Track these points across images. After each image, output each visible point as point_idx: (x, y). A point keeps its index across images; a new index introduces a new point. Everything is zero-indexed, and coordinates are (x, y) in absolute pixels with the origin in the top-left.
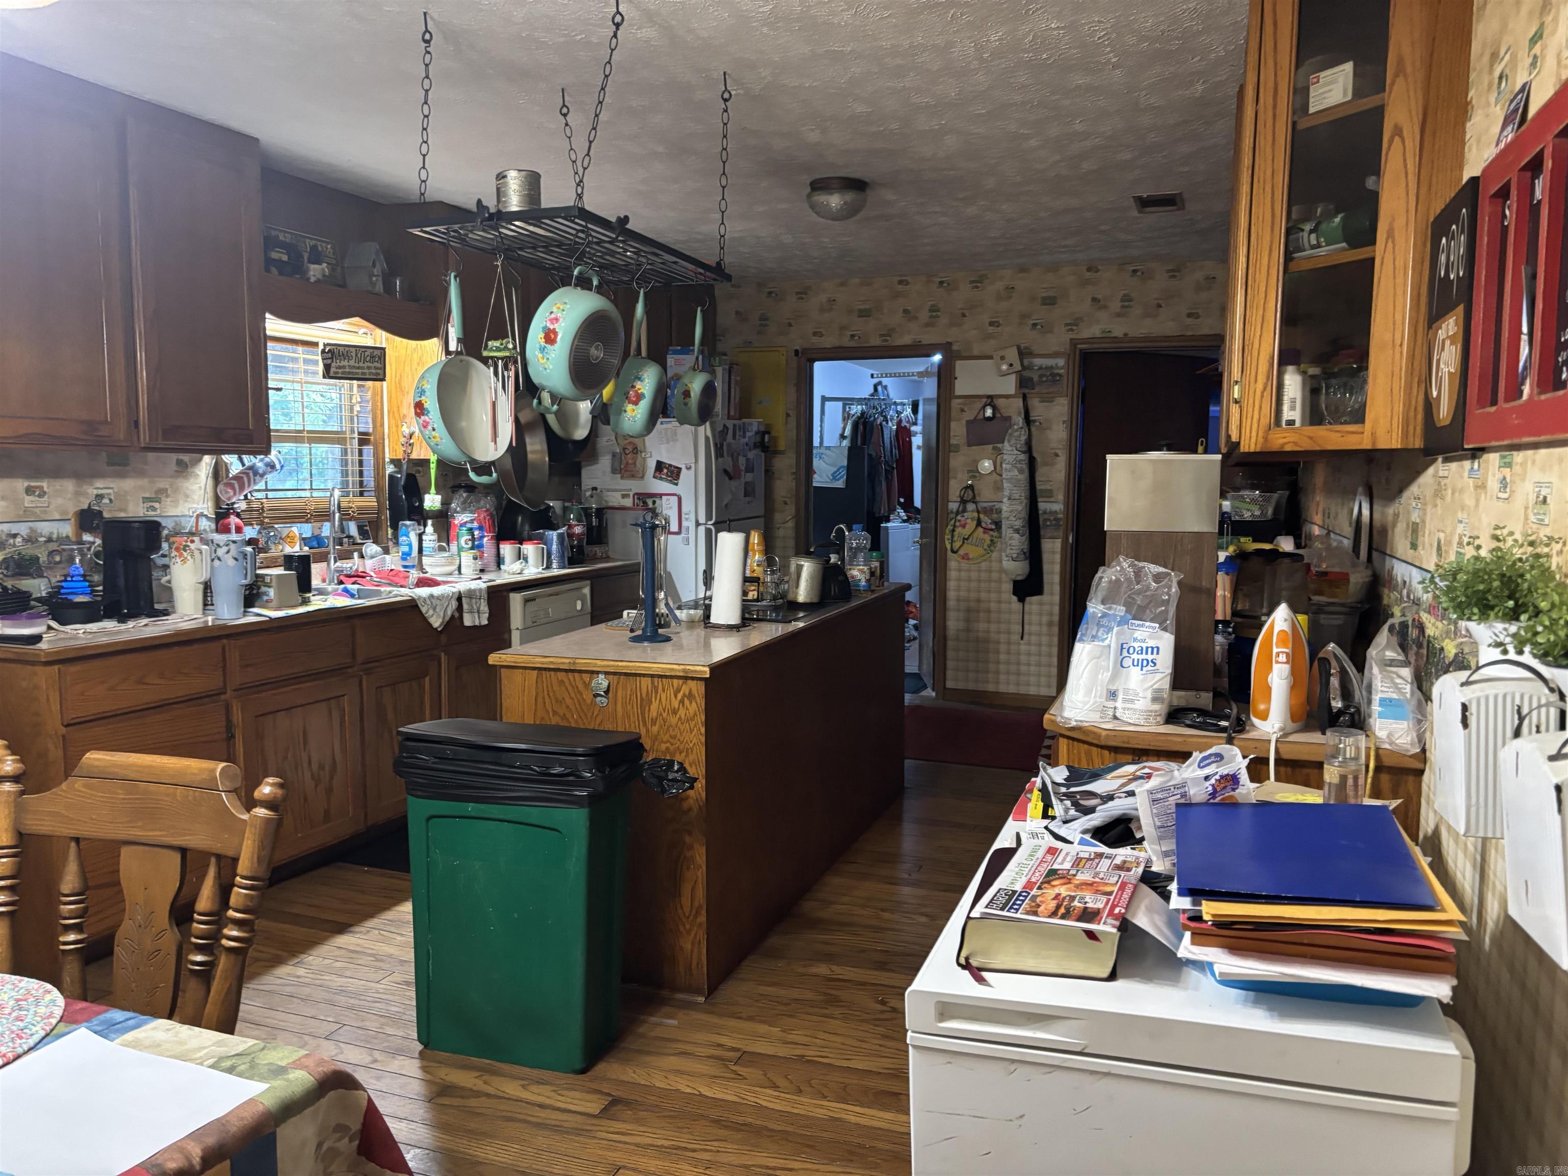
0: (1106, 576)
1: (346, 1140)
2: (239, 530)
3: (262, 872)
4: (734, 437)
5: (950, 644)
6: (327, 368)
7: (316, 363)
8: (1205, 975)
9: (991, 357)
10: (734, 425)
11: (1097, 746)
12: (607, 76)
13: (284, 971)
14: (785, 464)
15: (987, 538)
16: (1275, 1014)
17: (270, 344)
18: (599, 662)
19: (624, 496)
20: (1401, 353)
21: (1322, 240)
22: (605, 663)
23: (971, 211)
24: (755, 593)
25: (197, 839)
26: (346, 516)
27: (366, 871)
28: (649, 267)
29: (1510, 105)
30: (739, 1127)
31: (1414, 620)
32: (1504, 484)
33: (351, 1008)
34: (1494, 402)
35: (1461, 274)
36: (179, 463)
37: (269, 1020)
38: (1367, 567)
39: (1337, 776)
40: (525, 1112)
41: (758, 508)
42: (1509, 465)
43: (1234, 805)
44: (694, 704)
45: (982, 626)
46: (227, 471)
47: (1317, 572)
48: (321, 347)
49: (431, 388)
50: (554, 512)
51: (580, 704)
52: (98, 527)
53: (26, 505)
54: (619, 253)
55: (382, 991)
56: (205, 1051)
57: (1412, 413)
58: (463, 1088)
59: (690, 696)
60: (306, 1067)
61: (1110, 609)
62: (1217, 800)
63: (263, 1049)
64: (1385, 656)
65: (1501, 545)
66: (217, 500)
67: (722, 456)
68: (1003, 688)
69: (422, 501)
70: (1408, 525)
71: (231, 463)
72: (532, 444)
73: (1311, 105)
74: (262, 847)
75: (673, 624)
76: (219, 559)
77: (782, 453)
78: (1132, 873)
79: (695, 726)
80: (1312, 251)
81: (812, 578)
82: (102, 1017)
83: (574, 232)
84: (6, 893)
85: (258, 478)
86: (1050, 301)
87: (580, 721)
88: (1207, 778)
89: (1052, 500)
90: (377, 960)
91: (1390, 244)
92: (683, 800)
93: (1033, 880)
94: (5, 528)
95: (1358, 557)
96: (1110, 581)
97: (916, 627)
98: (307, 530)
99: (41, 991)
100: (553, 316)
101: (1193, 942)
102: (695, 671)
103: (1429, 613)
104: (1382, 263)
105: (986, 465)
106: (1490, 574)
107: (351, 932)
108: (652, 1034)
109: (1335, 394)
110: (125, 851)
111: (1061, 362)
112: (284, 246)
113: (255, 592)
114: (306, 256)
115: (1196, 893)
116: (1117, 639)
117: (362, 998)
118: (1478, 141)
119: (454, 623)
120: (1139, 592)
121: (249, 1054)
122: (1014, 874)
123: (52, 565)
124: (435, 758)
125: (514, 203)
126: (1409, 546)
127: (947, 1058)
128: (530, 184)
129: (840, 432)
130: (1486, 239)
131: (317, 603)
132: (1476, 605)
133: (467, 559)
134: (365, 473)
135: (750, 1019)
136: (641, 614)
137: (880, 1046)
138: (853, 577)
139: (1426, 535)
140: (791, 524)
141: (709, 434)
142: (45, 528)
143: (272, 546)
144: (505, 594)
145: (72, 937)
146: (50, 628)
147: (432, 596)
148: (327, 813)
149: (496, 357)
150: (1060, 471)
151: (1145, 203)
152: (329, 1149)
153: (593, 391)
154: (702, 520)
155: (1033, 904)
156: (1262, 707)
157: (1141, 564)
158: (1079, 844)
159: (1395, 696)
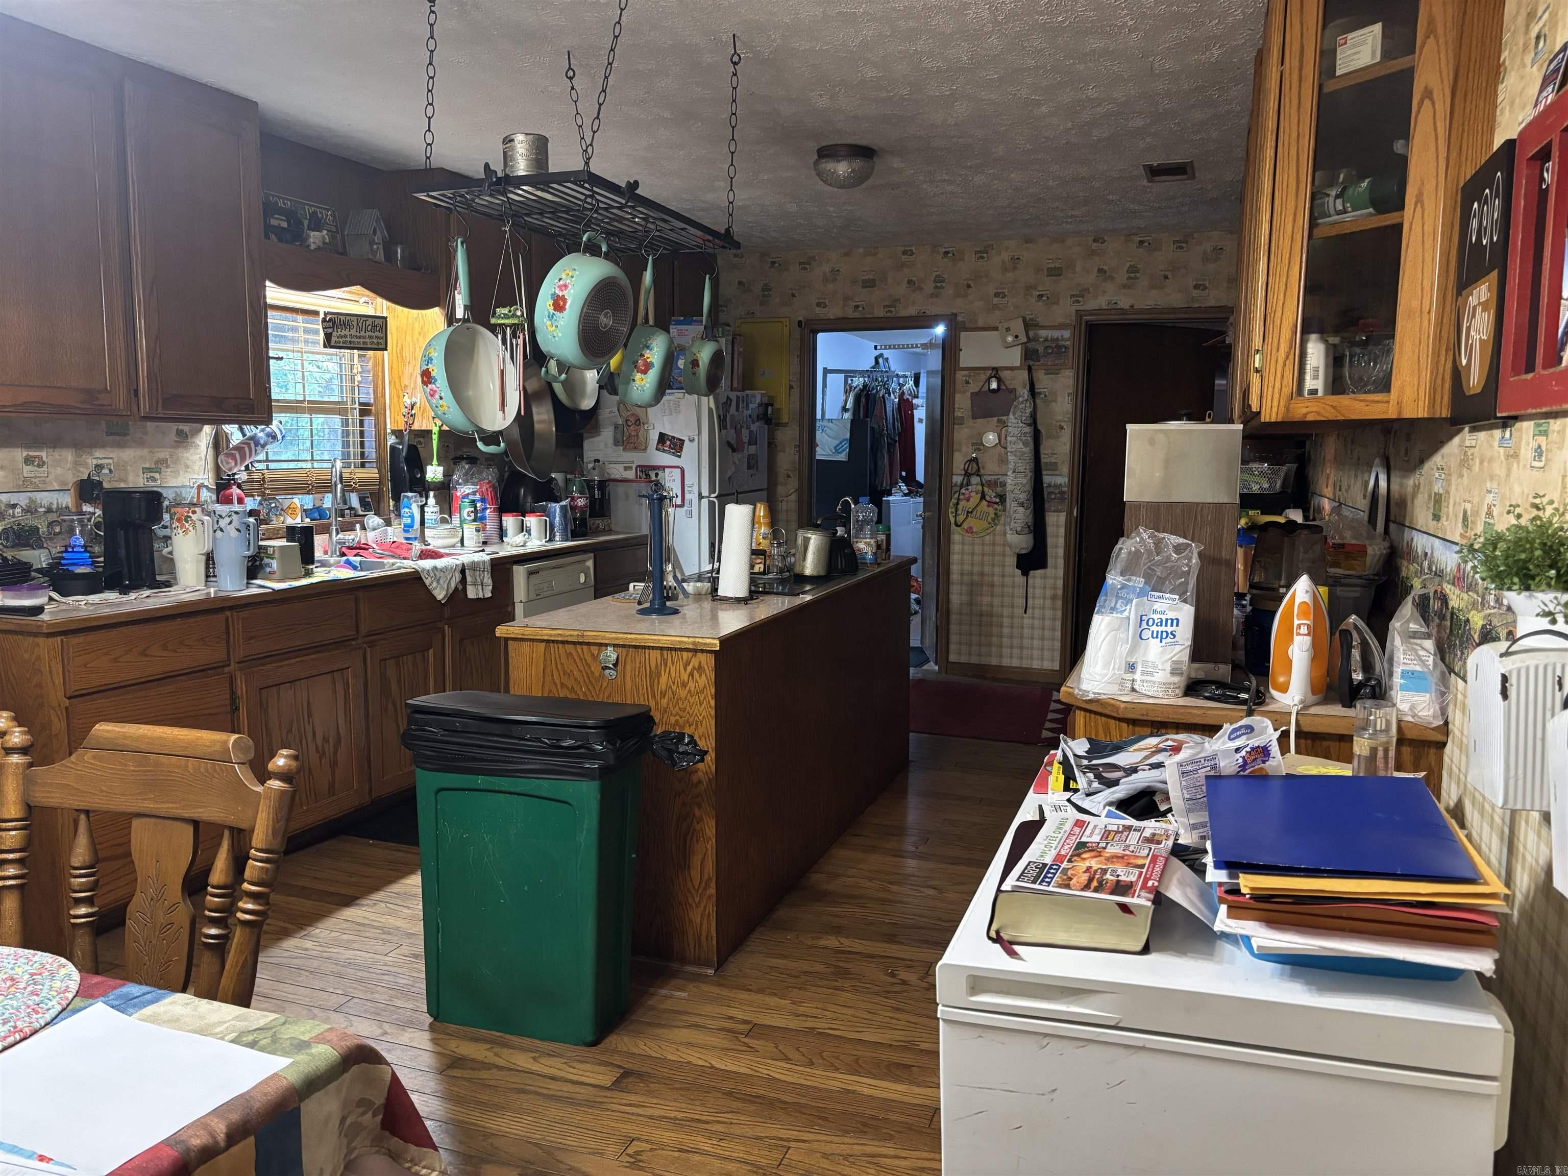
0: (1125, 547)
1: (370, 1114)
2: (240, 501)
3: (277, 844)
4: (737, 410)
5: (954, 617)
6: (328, 337)
7: (316, 332)
8: (1240, 949)
9: (995, 329)
10: (738, 397)
11: (1114, 718)
12: (616, 37)
13: (291, 943)
14: (788, 436)
15: (991, 511)
16: (1313, 987)
17: (270, 313)
18: (608, 635)
19: (626, 469)
20: (1429, 320)
21: (1349, 205)
22: (614, 635)
23: (979, 179)
24: (762, 566)
25: (211, 812)
26: (348, 488)
27: (371, 845)
28: (657, 234)
29: (1549, 65)
30: (752, 1099)
31: (1436, 592)
32: (1539, 452)
33: (360, 981)
34: (1530, 368)
35: (1495, 239)
36: (179, 433)
37: (278, 993)
38: (1384, 540)
39: (1368, 748)
40: (536, 1084)
41: (761, 480)
42: (1545, 433)
43: (1263, 778)
44: (703, 676)
45: (986, 600)
46: (228, 441)
47: (1333, 544)
48: (322, 316)
49: (438, 356)
50: (557, 484)
51: (588, 677)
52: (98, 497)
53: (25, 475)
54: (627, 219)
55: (389, 963)
56: (226, 1025)
57: (1439, 381)
58: (473, 1060)
59: (700, 669)
60: (328, 1041)
61: (1129, 580)
62: (1247, 773)
63: (284, 1023)
64: (1409, 627)
65: (1541, 513)
66: (218, 470)
67: (725, 428)
68: (1006, 662)
69: (423, 472)
70: (1430, 496)
71: (232, 434)
72: (538, 414)
73: (1338, 67)
74: (276, 820)
75: (681, 596)
76: (221, 530)
77: (785, 425)
78: (1162, 845)
79: (705, 698)
80: (1337, 217)
81: (819, 550)
82: (118, 992)
83: (583, 197)
84: (14, 866)
85: (259, 448)
86: (1055, 272)
87: (588, 693)
88: (1237, 750)
89: (1057, 472)
90: (384, 933)
91: (1419, 209)
92: (691, 773)
93: (1063, 853)
94: (4, 498)
95: (1375, 530)
96: (1130, 553)
97: (918, 601)
98: (308, 501)
99: (55, 965)
100: (562, 282)
101: (1230, 916)
102: (705, 644)
103: (1453, 584)
104: (1410, 229)
105: (991, 438)
106: (1532, 542)
107: (357, 905)
108: (662, 1006)
109: (1359, 363)
110: (136, 823)
111: (1067, 334)
112: (281, 211)
113: (258, 563)
114: (306, 223)
115: (1232, 866)
116: (1136, 611)
117: (371, 970)
118: (1512, 104)
119: (458, 595)
120: (1158, 564)
121: (270, 1029)
122: (1043, 847)
123: (52, 536)
124: (444, 730)
125: (521, 167)
126: (1431, 517)
127: (978, 1032)
128: (537, 148)
129: (841, 404)
130: (1523, 202)
131: (320, 575)
132: (1517, 574)
133: (470, 531)
134: (366, 444)
135: (760, 991)
136: (648, 587)
137: (891, 1018)
138: (859, 550)
139: (1451, 506)
140: (794, 497)
141: (712, 406)
142: (44, 499)
143: (274, 518)
144: (508, 566)
145: (83, 910)
146: (51, 599)
147: (435, 568)
148: (332, 786)
149: (504, 324)
150: (1065, 444)
151: (1155, 172)
152: (352, 1124)
153: (601, 360)
154: (705, 492)
155: (1065, 877)
156: (1282, 679)
157: (1162, 535)
158: (1106, 817)
159: (1418, 668)
